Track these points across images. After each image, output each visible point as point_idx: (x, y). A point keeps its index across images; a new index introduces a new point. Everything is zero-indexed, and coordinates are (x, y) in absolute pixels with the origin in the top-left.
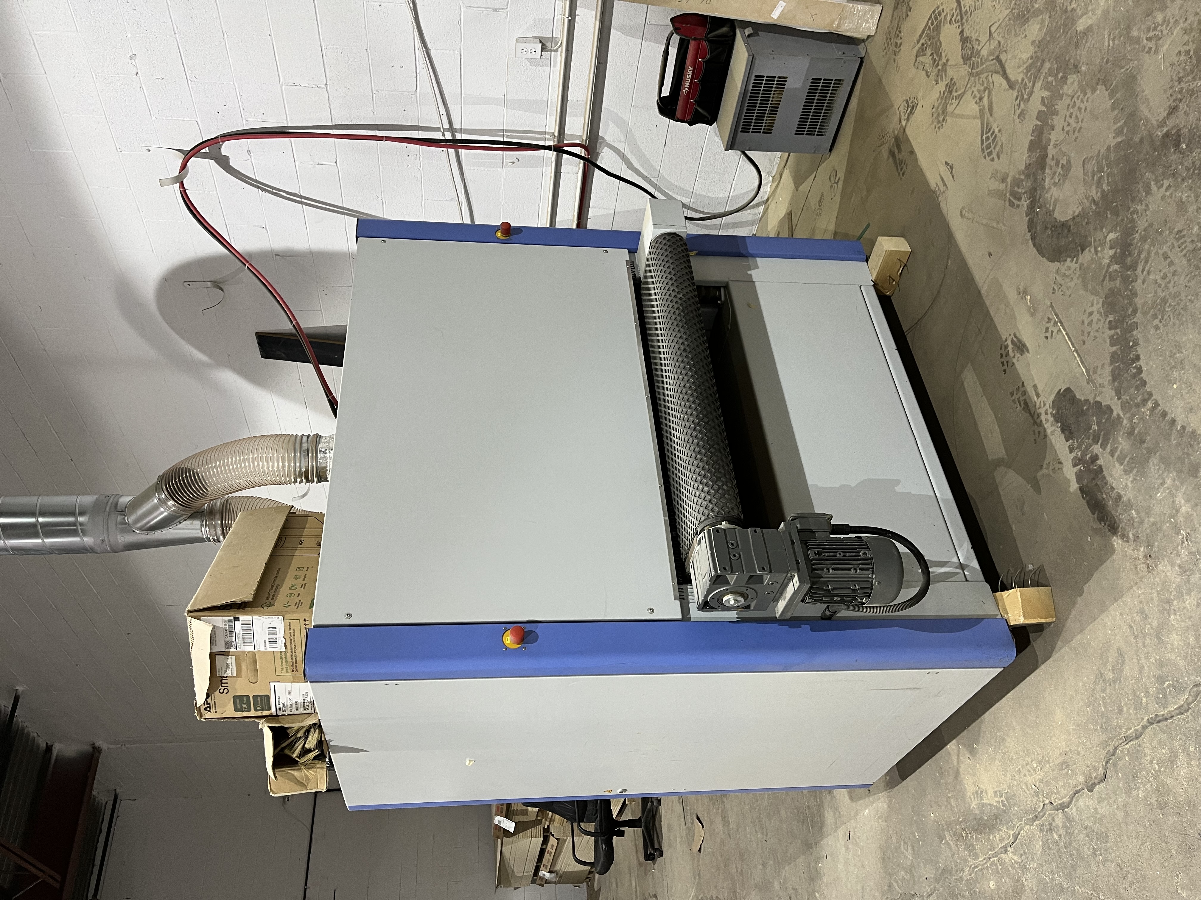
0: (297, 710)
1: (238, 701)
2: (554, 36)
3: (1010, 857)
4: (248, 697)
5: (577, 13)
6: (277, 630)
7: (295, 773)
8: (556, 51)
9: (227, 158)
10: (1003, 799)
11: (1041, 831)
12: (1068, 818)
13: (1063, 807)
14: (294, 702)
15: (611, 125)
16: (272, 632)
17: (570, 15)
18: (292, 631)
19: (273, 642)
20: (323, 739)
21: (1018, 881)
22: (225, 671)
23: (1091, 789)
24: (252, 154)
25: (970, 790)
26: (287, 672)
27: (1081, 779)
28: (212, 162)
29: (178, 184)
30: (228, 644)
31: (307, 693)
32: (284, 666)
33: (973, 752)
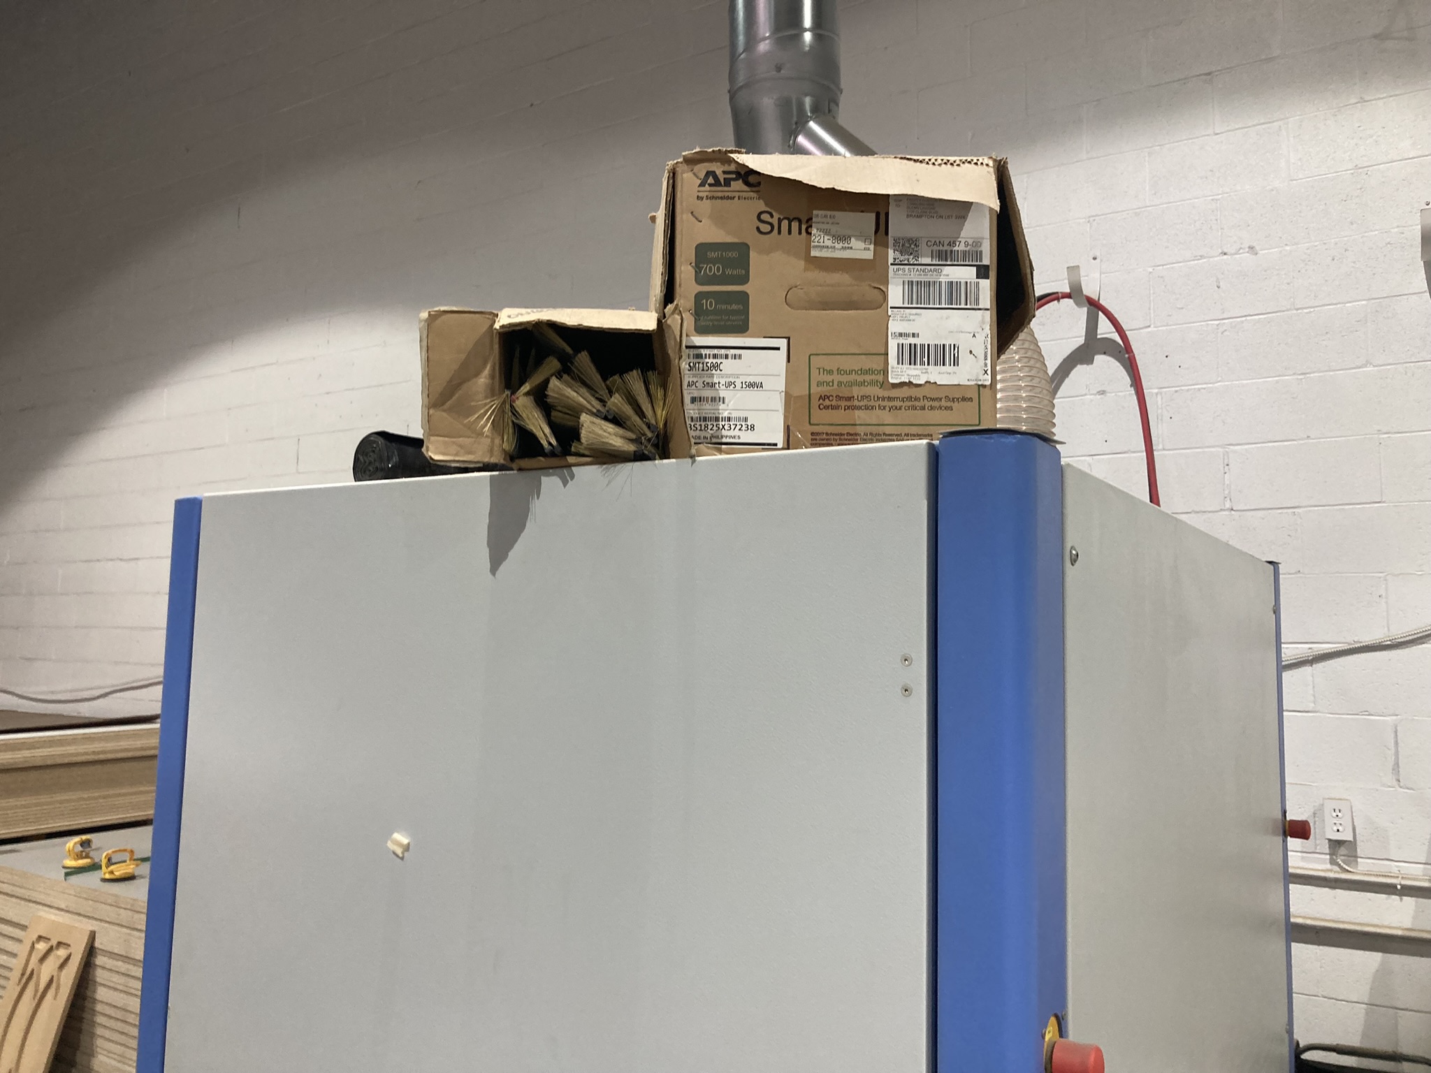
0: (693, 400)
1: (734, 254)
2: (1359, 860)
4: (745, 279)
5: (1404, 898)
6: (947, 368)
8: (1333, 862)
9: (1090, 361)
14: (722, 394)
16: (944, 355)
18: (943, 403)
19: (914, 354)
22: (827, 232)
24: (1098, 397)
26: (819, 384)
28: (1081, 341)
29: (1068, 290)
30: (909, 246)
31: (753, 427)
32: (837, 378)
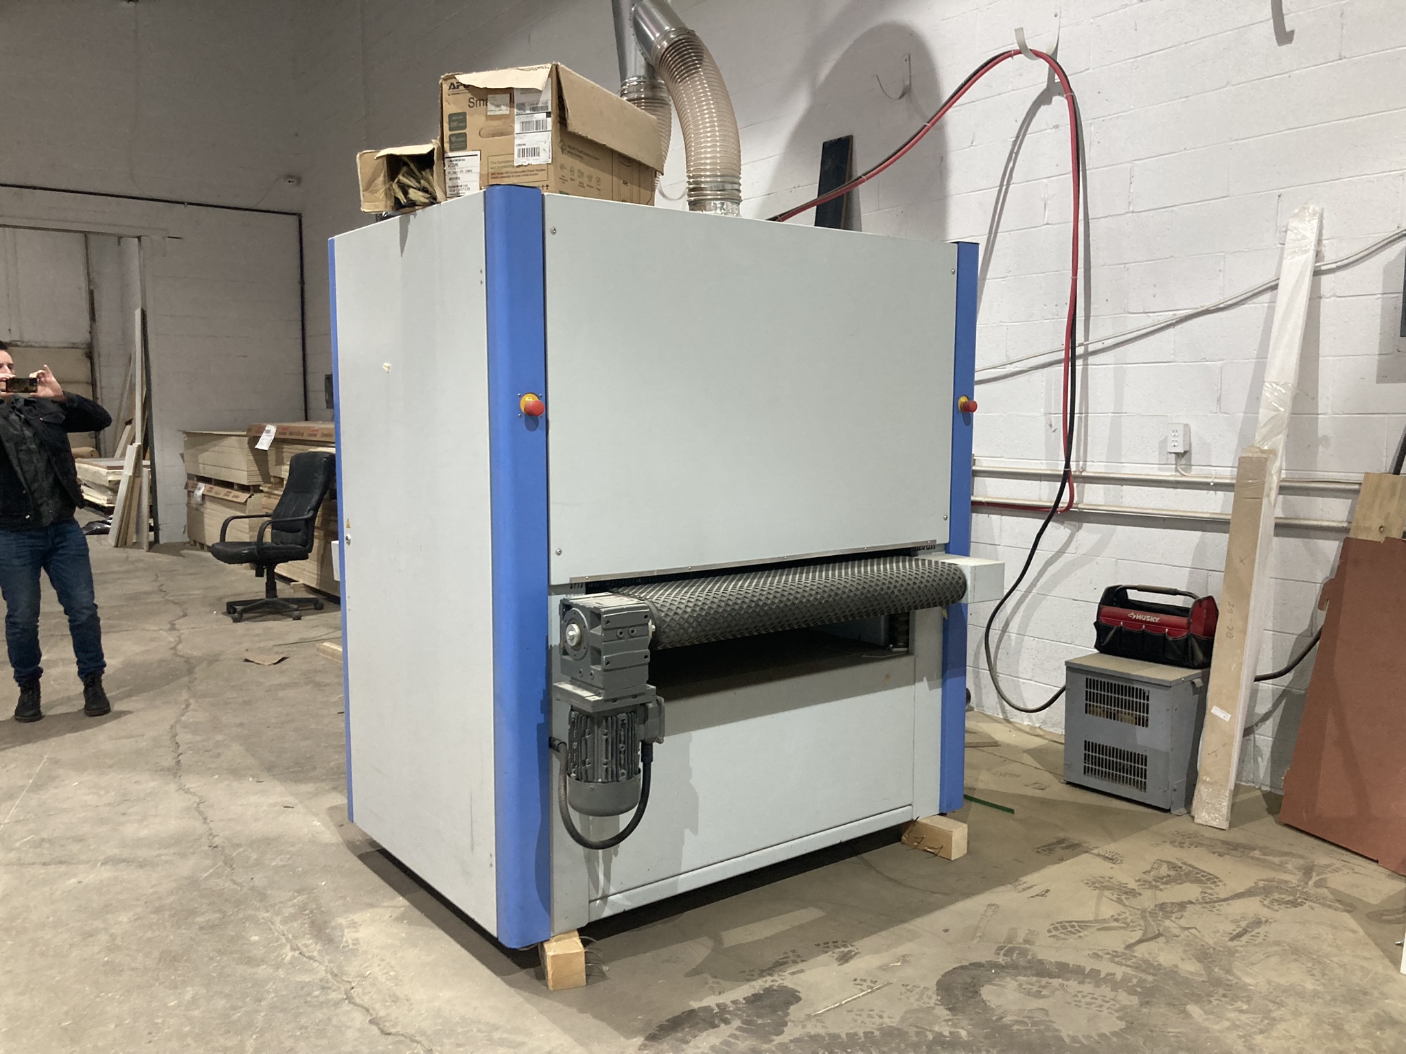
0: (450, 179)
1: (461, 117)
2: (1193, 467)
3: (289, 954)
4: (465, 127)
5: (1218, 492)
6: (536, 157)
7: (381, 179)
8: (1177, 470)
9: (1049, 102)
10: (351, 947)
11: (321, 980)
12: (337, 1004)
13: (349, 998)
14: (459, 176)
15: (1097, 537)
16: (534, 152)
17: (1216, 484)
18: (535, 172)
19: (524, 153)
20: (417, 207)
21: (262, 960)
22: (493, 104)
23: (371, 1022)
24: (1054, 130)
25: (357, 917)
26: (492, 168)
27: (382, 1013)
28: (1044, 86)
29: (1018, 48)
30: (522, 107)
31: (469, 189)
32: (498, 165)
33: (399, 919)
